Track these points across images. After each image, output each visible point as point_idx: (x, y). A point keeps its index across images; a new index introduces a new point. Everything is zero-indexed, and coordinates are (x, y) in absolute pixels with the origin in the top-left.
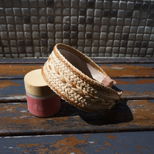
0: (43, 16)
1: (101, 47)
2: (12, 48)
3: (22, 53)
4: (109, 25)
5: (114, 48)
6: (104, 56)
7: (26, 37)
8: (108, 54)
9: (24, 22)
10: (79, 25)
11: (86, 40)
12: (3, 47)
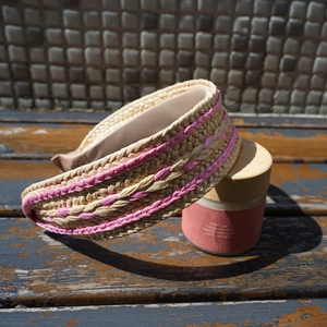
1: (312, 92)
2: (109, 87)
6: (318, 113)
7: (144, 62)
9: (142, 26)
10: (270, 38)
12: (88, 85)
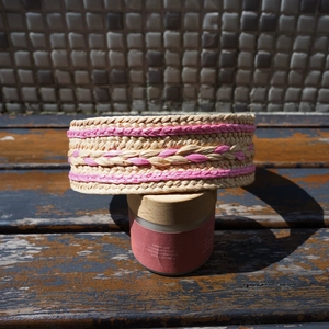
0: (156, 12)
1: (290, 89)
2: (79, 89)
3: (103, 101)
4: (314, 35)
5: (322, 90)
6: (297, 110)
7: (112, 64)
8: (306, 105)
9: (107, 26)
10: (243, 34)
11: (257, 71)
12: (58, 87)
